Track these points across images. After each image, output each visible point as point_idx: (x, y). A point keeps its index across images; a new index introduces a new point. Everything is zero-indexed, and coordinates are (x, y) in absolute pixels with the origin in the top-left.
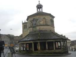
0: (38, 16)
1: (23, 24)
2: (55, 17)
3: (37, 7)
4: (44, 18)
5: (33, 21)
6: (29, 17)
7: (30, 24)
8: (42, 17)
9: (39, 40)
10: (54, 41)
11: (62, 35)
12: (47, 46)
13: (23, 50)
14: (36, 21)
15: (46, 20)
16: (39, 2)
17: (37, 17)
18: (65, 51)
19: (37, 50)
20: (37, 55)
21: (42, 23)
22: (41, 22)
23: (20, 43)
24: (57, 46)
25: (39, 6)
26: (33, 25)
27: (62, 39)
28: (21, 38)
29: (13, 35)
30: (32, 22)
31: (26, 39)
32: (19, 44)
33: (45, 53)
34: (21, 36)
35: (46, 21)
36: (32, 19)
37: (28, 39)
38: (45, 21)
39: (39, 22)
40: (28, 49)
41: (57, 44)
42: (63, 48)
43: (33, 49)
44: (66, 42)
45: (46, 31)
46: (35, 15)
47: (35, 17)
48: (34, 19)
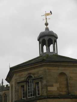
0: (42, 69)
3: (39, 40)
4: (62, 74)
5: (26, 82)
6: (13, 71)
7: (17, 91)
8: (55, 71)
14: (37, 83)
15: (67, 80)
16: (47, 24)
17: (39, 71)
21: (54, 89)
22: (52, 86)
25: (46, 38)
26: (25, 95)
30: (23, 86)
35: (69, 81)
36: (24, 75)
38: (65, 82)
39: (47, 86)
46: (34, 64)
47: (33, 71)
48: (30, 77)
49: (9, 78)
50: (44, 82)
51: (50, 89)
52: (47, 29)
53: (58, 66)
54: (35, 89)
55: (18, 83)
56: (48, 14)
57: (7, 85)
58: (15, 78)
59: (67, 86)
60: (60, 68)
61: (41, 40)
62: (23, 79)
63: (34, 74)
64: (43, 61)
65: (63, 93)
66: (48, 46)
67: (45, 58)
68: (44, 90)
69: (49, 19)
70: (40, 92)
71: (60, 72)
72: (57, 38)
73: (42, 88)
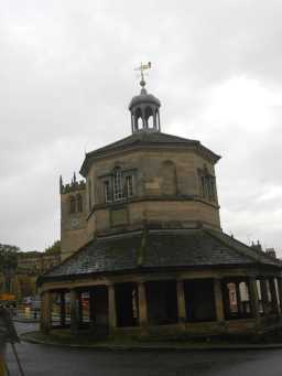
0: (137, 154)
1: (64, 190)
2: (219, 158)
3: (130, 109)
4: (168, 163)
5: (112, 175)
6: (91, 159)
7: (97, 190)
8: (157, 158)
9: (141, 270)
10: (216, 275)
11: (259, 246)
12: (181, 300)
13: (63, 325)
14: (130, 178)
15: (175, 172)
16: (143, 84)
17: (133, 158)
18: (273, 327)
19: (135, 322)
20: (130, 350)
21: (155, 186)
22: (151, 181)
23: (47, 286)
24: (234, 303)
25: (143, 106)
26: (110, 195)
27: (258, 265)
28: (55, 263)
29: (15, 248)
30: (106, 183)
31: (76, 268)
33: (172, 340)
34: (55, 251)
36: (107, 166)
37: (86, 265)
38: (172, 175)
39: (144, 182)
40: (86, 319)
41: (232, 291)
43: (113, 321)
45: (179, 224)
46: (124, 147)
47: (121, 159)
48: (118, 168)
49: (85, 170)
50: (140, 176)
51: (148, 185)
52: (144, 91)
53: (161, 150)
54: (126, 187)
55: (100, 177)
56: (145, 67)
57: (82, 182)
58: (93, 170)
59: (176, 182)
60: (165, 154)
61: (134, 109)
62: (108, 171)
63: (123, 163)
64: (137, 142)
65: (169, 193)
66: (146, 119)
67: (140, 138)
68: (140, 188)
69: (147, 74)
70: (134, 191)
71: (165, 159)
72: (159, 105)
73: (137, 186)
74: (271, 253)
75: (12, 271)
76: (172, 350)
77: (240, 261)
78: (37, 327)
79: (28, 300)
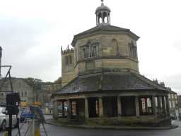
0: (99, 36)
1: (63, 53)
2: (139, 38)
3: (96, 13)
4: (114, 40)
5: (87, 46)
7: (80, 53)
8: (109, 38)
9: (100, 91)
10: (136, 95)
11: (157, 81)
13: (64, 117)
14: (95, 47)
15: (117, 44)
16: (102, 1)
17: (96, 38)
18: (163, 119)
19: (97, 116)
20: (96, 128)
21: (108, 51)
22: (106, 49)
23: (56, 98)
24: (144, 108)
25: (102, 12)
26: (86, 56)
27: (156, 90)
28: (59, 88)
29: (40, 80)
30: (84, 50)
31: (70, 90)
32: (52, 100)
33: (115, 125)
34: (59, 82)
36: (85, 41)
37: (74, 89)
38: (116, 46)
39: (102, 49)
40: (74, 114)
41: (143, 102)
42: (158, 113)
43: (87, 115)
44: (167, 97)
45: (118, 70)
47: (91, 38)
48: (90, 42)
49: (74, 43)
50: (100, 46)
51: (104, 51)
52: (102, 4)
53: (111, 34)
54: (93, 53)
55: (81, 47)
58: (78, 43)
59: (118, 49)
60: (113, 35)
61: (98, 13)
62: (85, 44)
63: (92, 40)
64: (100, 30)
65: (114, 55)
66: (103, 18)
68: (100, 52)
70: (97, 54)
71: (113, 38)
72: (110, 12)
74: (162, 85)
75: (39, 91)
76: (115, 129)
77: (148, 88)
78: (51, 117)
79: (47, 104)
